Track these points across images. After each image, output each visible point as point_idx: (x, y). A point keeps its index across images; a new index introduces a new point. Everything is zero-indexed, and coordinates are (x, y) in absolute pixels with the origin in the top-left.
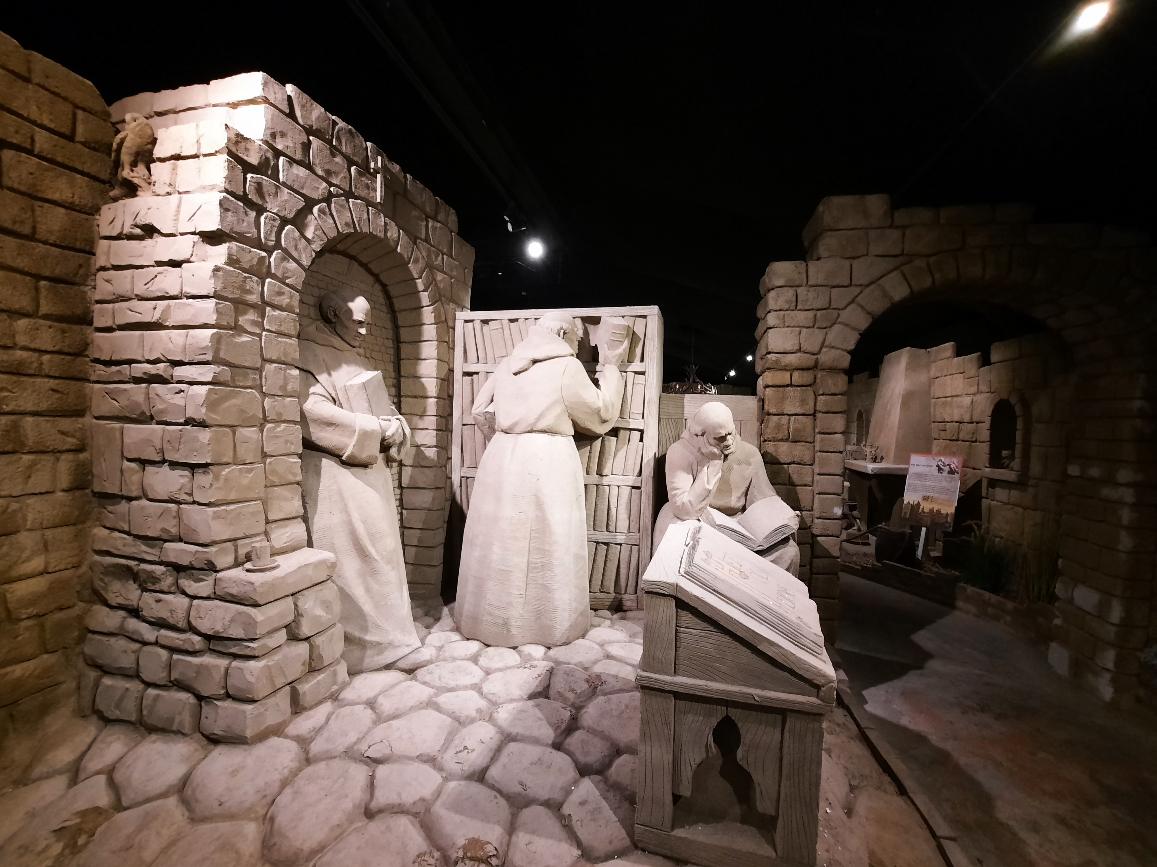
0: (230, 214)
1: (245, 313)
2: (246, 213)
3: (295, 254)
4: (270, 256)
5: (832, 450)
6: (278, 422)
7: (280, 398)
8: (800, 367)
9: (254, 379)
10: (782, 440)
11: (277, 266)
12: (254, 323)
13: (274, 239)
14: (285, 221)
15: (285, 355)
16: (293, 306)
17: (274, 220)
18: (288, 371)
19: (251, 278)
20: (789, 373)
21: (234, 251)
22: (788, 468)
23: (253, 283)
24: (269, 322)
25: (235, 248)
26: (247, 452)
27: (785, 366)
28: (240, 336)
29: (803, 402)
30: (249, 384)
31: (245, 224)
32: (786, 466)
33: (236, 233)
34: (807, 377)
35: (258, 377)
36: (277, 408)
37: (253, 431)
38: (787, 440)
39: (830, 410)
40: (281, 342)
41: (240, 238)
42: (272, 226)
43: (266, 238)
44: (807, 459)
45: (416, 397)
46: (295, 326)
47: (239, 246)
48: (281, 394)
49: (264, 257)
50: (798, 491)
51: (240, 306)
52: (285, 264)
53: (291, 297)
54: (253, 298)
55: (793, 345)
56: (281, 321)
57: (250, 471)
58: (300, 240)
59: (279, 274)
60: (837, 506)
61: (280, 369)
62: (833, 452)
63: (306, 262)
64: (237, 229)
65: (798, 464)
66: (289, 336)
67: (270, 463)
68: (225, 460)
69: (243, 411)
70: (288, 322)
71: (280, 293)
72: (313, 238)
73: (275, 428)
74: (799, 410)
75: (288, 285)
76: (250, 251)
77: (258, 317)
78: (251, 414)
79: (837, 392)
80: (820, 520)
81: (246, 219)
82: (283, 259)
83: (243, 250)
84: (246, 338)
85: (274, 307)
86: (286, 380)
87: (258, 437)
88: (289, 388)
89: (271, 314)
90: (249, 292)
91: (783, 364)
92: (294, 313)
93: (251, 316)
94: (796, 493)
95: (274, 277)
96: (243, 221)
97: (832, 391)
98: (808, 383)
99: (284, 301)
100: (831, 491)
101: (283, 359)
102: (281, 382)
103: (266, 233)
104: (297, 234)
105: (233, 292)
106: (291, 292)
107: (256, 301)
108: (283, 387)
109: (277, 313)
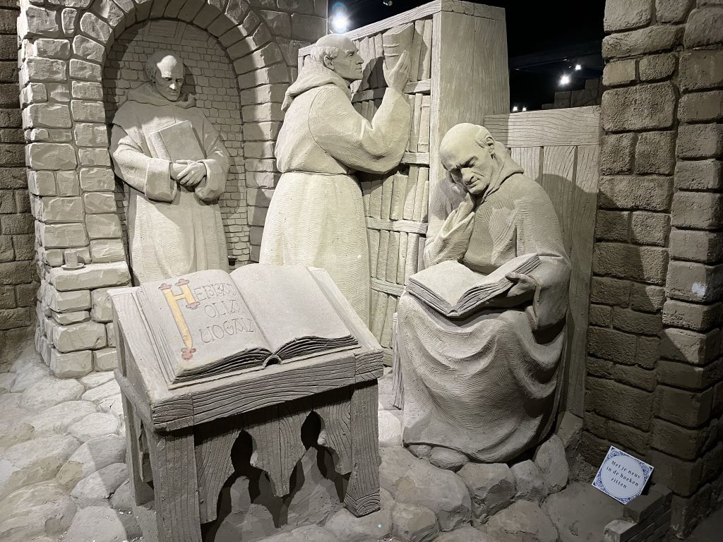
0: (35, 19)
1: (55, 88)
2: (48, 15)
3: (93, 35)
4: (71, 42)
5: (695, 187)
6: (91, 167)
7: (90, 149)
8: (651, 49)
9: (67, 136)
10: (620, 173)
11: (77, 48)
12: (63, 95)
13: (73, 27)
14: (81, 11)
15: (92, 115)
16: (95, 77)
17: (72, 12)
18: (96, 128)
19: (56, 62)
20: (633, 62)
21: (41, 46)
22: (630, 216)
23: (59, 65)
24: (76, 92)
25: (41, 42)
26: (66, 188)
27: (630, 51)
28: (53, 105)
29: (655, 108)
30: (64, 139)
31: (48, 23)
32: (626, 213)
33: (42, 31)
34: (663, 65)
35: (70, 134)
36: (88, 156)
37: (71, 174)
38: (630, 172)
39: (695, 118)
40: (87, 106)
41: (46, 34)
42: (70, 18)
43: (66, 29)
44: (657, 201)
45: (255, 141)
46: (99, 92)
47: (44, 41)
48: (91, 145)
49: (66, 43)
50: (642, 254)
51: (51, 84)
52: (84, 44)
53: (93, 69)
54: (60, 76)
55: (640, 14)
56: (85, 89)
57: (70, 202)
58: (97, 21)
59: (80, 53)
60: (698, 282)
61: (89, 126)
62: (698, 191)
63: (104, 38)
64: (42, 28)
65: (645, 209)
66: (96, 101)
67: (87, 197)
68: (50, 193)
69: (61, 160)
70: (92, 89)
71: (83, 68)
72: (109, 16)
73: (89, 171)
74: (648, 123)
75: (90, 61)
76: (54, 42)
77: (65, 90)
78: (67, 161)
79: (708, 85)
80: (673, 301)
81: (48, 19)
82: (83, 41)
83: (48, 42)
84: (57, 107)
85: (79, 80)
86: (94, 135)
87: (75, 178)
88: (98, 140)
89: (76, 86)
90: (57, 72)
91: (624, 48)
92: (97, 81)
93: (60, 90)
94: (638, 256)
95: (76, 57)
96: (46, 21)
97: (700, 85)
98: (664, 75)
99: (88, 73)
100: (690, 256)
101: (90, 119)
102: (90, 137)
103: (65, 25)
104: (93, 17)
105: (43, 76)
106: (92, 65)
107: (62, 78)
108: (93, 140)
109: (81, 84)
